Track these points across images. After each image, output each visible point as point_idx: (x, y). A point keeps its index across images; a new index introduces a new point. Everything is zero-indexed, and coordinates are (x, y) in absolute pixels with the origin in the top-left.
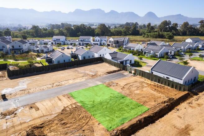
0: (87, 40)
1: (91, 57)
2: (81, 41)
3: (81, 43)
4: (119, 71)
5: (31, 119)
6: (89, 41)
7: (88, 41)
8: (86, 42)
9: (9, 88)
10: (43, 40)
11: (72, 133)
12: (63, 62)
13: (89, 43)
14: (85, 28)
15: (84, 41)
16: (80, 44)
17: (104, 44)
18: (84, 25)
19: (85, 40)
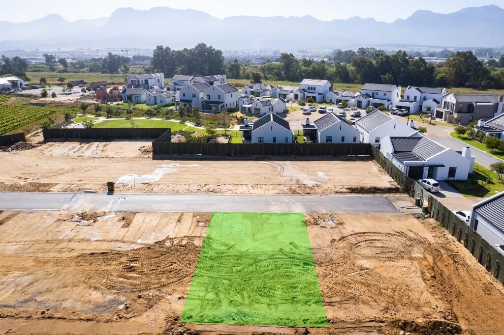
0: (381, 94)
1: (349, 140)
2: (367, 96)
3: (364, 101)
4: (390, 190)
5: (100, 239)
6: (387, 97)
7: (385, 97)
8: (377, 101)
9: (135, 174)
10: (281, 88)
11: (118, 291)
12: (271, 142)
13: (386, 103)
14: (407, 62)
15: (373, 97)
16: (359, 104)
17: (429, 109)
18: (405, 54)
19: (377, 94)
